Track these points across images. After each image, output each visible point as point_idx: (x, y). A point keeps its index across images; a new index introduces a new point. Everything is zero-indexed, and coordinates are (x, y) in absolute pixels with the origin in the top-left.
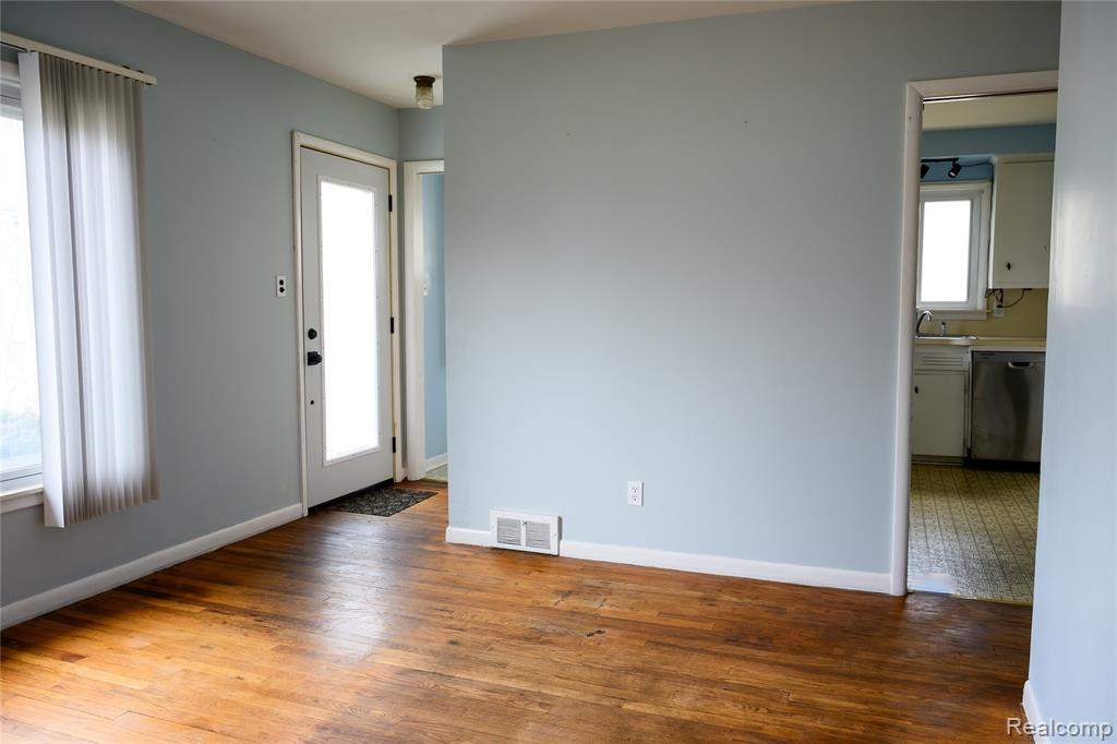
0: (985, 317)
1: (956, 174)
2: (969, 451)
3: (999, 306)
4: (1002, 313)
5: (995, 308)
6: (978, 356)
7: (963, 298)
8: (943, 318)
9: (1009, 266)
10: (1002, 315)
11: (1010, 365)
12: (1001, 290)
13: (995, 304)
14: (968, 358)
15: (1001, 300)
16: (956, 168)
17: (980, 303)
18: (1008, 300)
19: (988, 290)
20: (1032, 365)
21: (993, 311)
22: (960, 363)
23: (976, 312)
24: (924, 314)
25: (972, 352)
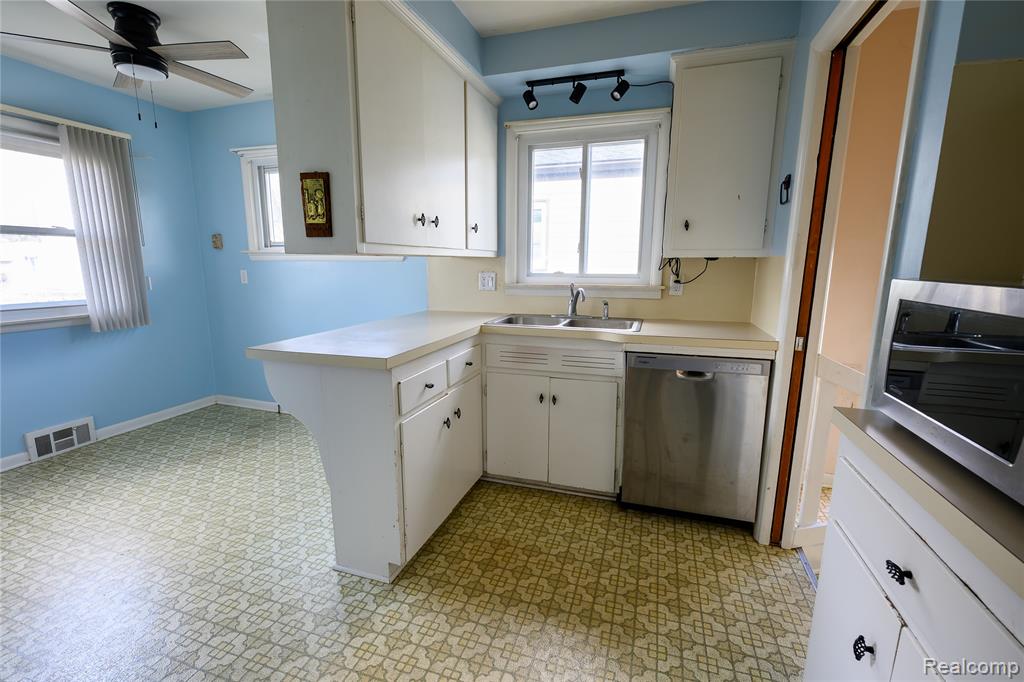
0: (658, 295)
1: (621, 95)
2: (621, 489)
3: (676, 282)
4: (679, 290)
5: (672, 283)
6: (632, 357)
7: (634, 270)
8: (605, 295)
9: (687, 226)
10: (680, 293)
11: (679, 374)
12: (677, 260)
13: (673, 278)
14: (620, 359)
15: (678, 275)
16: (623, 87)
17: (654, 277)
18: (686, 274)
19: (663, 259)
20: (709, 375)
21: (668, 288)
22: (611, 366)
23: (647, 289)
24: (578, 293)
25: (626, 352)
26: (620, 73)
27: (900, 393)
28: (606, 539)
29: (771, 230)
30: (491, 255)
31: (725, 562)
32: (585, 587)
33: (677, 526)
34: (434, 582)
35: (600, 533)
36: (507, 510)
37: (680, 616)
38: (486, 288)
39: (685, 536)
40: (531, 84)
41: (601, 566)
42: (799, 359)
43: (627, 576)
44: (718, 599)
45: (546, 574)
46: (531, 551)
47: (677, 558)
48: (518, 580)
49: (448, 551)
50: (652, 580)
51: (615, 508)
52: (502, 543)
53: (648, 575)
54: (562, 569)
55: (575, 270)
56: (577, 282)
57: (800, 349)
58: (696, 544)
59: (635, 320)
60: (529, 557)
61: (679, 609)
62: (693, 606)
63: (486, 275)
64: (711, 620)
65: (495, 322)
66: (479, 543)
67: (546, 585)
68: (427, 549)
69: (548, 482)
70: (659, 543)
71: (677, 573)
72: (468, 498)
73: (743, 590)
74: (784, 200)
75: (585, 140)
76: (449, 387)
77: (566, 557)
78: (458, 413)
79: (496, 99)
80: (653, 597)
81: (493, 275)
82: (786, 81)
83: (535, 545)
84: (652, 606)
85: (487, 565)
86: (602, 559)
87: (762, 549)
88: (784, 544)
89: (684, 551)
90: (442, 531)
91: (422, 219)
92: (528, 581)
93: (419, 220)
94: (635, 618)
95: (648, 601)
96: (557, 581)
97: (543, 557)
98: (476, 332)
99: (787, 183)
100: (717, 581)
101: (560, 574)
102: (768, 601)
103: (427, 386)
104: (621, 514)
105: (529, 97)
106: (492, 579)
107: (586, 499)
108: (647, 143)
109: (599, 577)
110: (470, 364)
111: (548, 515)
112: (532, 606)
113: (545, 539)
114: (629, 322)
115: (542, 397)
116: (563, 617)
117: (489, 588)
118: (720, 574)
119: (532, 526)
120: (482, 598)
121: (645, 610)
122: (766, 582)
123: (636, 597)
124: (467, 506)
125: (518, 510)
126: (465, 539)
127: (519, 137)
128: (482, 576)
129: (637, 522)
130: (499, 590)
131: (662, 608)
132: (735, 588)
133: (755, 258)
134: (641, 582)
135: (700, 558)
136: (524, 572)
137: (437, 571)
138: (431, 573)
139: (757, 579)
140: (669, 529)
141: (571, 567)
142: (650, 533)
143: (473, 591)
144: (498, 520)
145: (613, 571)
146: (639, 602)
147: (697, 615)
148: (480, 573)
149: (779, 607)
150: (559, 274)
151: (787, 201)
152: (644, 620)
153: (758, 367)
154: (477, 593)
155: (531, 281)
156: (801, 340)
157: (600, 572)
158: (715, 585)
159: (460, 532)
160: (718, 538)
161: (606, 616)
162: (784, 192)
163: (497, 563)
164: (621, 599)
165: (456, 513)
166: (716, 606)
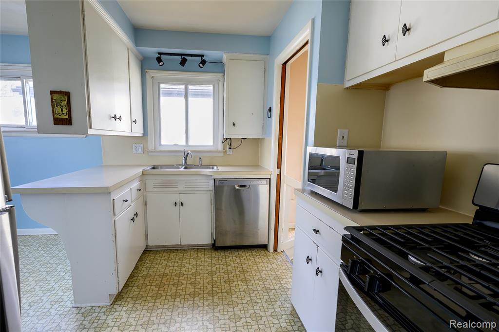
0: (222, 154)
2: (215, 241)
3: (230, 148)
4: (231, 152)
5: (228, 149)
6: (217, 182)
7: (211, 143)
8: (200, 155)
9: (234, 125)
10: (231, 153)
11: (237, 187)
12: (230, 139)
13: (228, 146)
14: (212, 183)
15: (231, 145)
16: (204, 62)
17: (220, 147)
18: (234, 145)
19: (223, 139)
20: (248, 186)
21: (226, 151)
22: (208, 186)
23: (218, 152)
24: (188, 153)
25: (214, 179)
26: (202, 56)
27: (312, 181)
28: (212, 263)
29: (265, 127)
30: (141, 135)
31: (259, 261)
32: (207, 283)
33: (239, 252)
34: (135, 299)
35: (208, 262)
36: (162, 261)
37: (247, 283)
38: (138, 152)
39: (243, 255)
40: (160, 54)
41: (212, 274)
42: (279, 177)
43: (224, 275)
44: (259, 274)
45: (189, 282)
46: (179, 275)
47: (241, 264)
48: (177, 287)
49: (137, 285)
50: (233, 274)
51: (213, 250)
52: (164, 275)
53: (232, 272)
54: (195, 279)
55: (184, 143)
56: (186, 149)
57: (279, 173)
58: (248, 257)
59: (214, 165)
60: (179, 278)
61: (246, 281)
62: (251, 279)
63: (138, 145)
64: (258, 282)
65: (148, 169)
66: (153, 277)
67: (190, 287)
68: (126, 286)
69: (180, 245)
70: (234, 260)
71: (243, 269)
72: (141, 259)
73: (267, 269)
74: (269, 116)
75: (186, 83)
76: (132, 201)
77: (196, 274)
78: (136, 215)
79: (141, 57)
80: (235, 280)
81: (142, 145)
82: (266, 71)
83: (180, 272)
84: (236, 283)
85: (160, 286)
86: (212, 271)
87: (271, 254)
88: (278, 250)
89: (244, 261)
90: (131, 276)
91: (115, 117)
92: (182, 287)
93: (113, 117)
94: (230, 288)
95: (234, 281)
96: (195, 284)
97: (186, 276)
98: (141, 174)
99: (270, 110)
100: (258, 268)
101: (195, 281)
102: (276, 271)
103: (124, 201)
104: (215, 252)
105: (159, 60)
106: (164, 290)
107: (199, 249)
108: (214, 87)
109: (212, 278)
110: (140, 190)
111: (183, 259)
112: (186, 296)
113: (184, 269)
114: (211, 167)
115: (176, 204)
116: (201, 296)
117: (164, 294)
118: (258, 266)
119: (177, 265)
120: (162, 299)
121: (234, 285)
122: (275, 265)
123: (229, 281)
124: (141, 263)
125: (168, 259)
126: (145, 277)
127: (153, 77)
128: (159, 290)
129: (223, 254)
130: (169, 294)
131: (239, 282)
132: (264, 269)
133: (259, 139)
134: (230, 276)
135: (250, 262)
136: (179, 283)
137: (134, 294)
138: (132, 296)
139: (271, 264)
140: (236, 254)
141: (199, 277)
142: (229, 257)
143: (156, 297)
144: (158, 266)
145: (217, 274)
146: (231, 283)
147: (253, 281)
148: (157, 289)
149: (280, 271)
150: (176, 145)
151: (270, 117)
152: (234, 288)
153: (265, 182)
154: (159, 297)
155: (162, 148)
156: (279, 170)
157: (212, 276)
158: (257, 270)
159: (140, 275)
160: (255, 253)
161: (219, 291)
162: (269, 113)
163: (164, 283)
164: (223, 284)
165: (136, 268)
166: (259, 277)
